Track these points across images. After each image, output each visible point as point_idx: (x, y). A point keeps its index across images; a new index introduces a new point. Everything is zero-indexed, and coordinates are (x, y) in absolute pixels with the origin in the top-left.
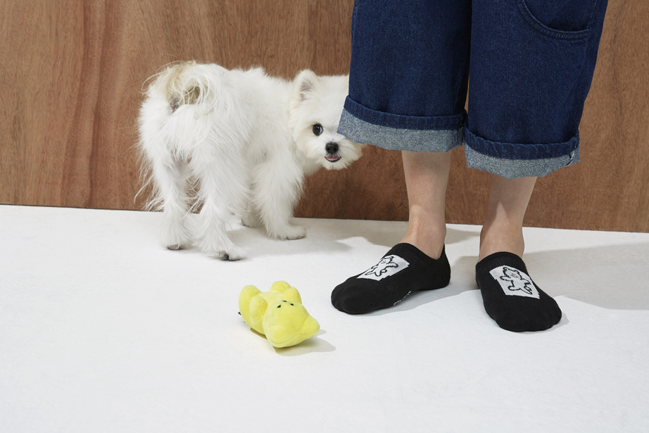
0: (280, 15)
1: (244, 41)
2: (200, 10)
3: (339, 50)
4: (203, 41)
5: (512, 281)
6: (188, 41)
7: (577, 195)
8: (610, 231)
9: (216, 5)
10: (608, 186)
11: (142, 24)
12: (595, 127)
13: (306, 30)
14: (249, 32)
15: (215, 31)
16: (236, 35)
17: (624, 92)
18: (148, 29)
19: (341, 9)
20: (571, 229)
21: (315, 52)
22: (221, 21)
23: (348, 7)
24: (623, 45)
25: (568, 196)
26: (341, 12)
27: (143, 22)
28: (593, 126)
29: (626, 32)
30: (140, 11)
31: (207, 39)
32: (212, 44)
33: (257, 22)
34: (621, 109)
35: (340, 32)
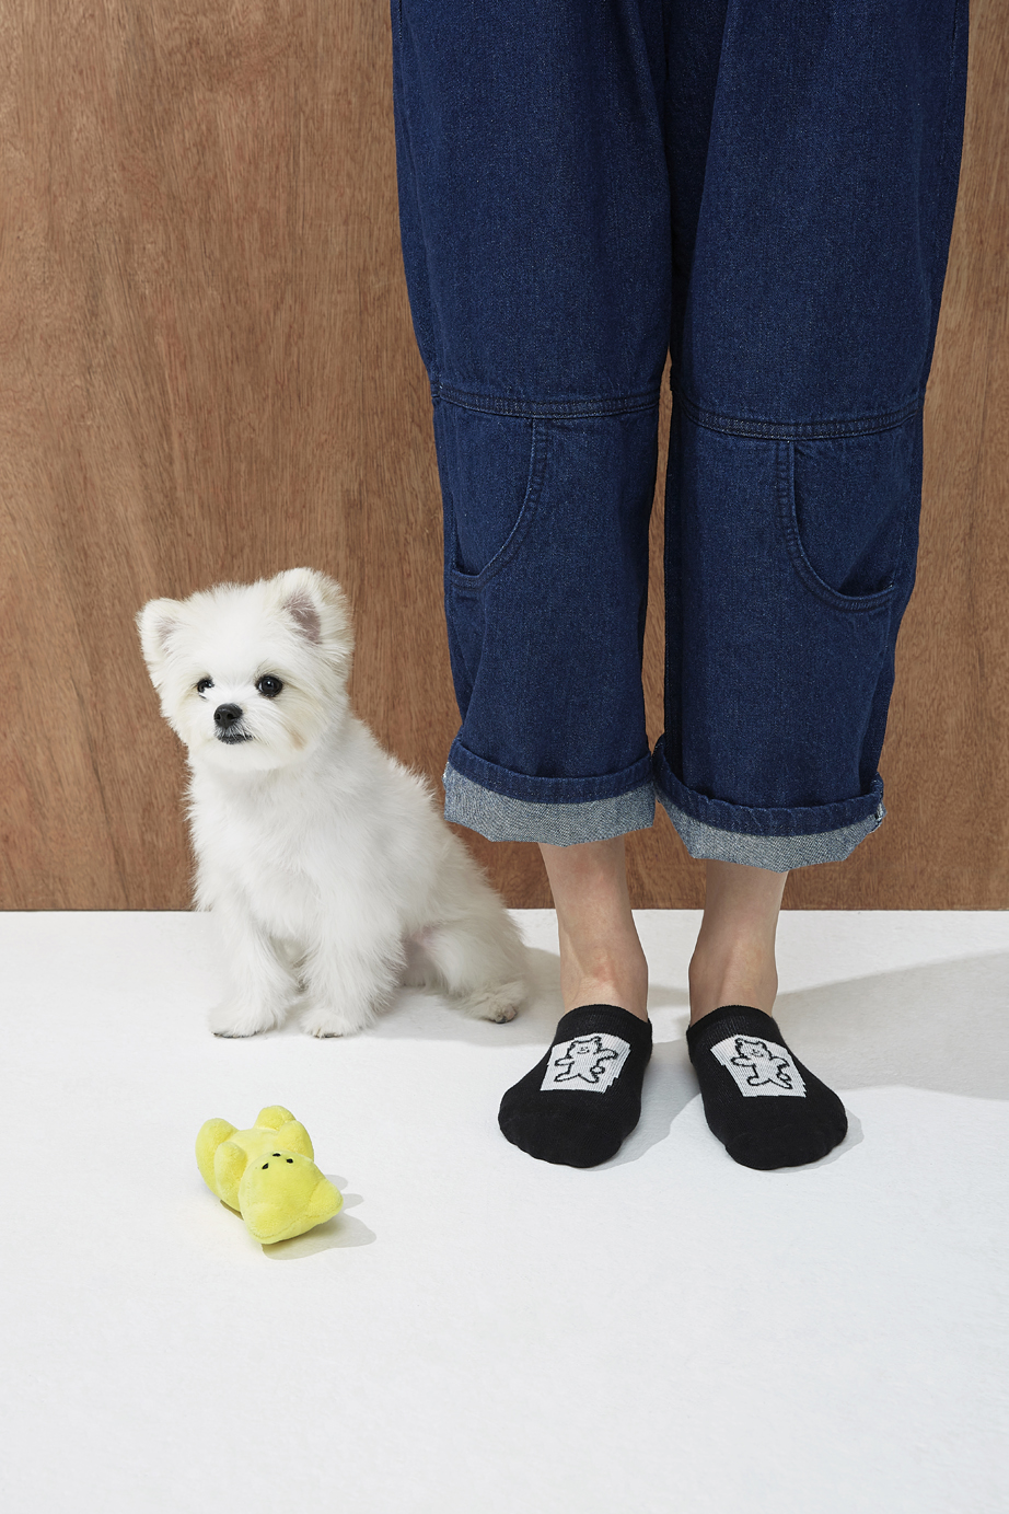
0: (286, 512)
1: (219, 566)
2: (126, 510)
3: (409, 575)
4: (136, 570)
5: (754, 1066)
6: (106, 571)
7: (906, 841)
8: (976, 909)
9: (159, 498)
10: (968, 821)
11: (14, 543)
12: (932, 704)
13: (341, 538)
14: (226, 549)
15: (159, 550)
16: (200, 555)
17: (988, 633)
18: (26, 553)
19: (408, 495)
20: (897, 909)
21: (362, 580)
22: (170, 530)
23: (422, 490)
24: (983, 542)
25: (887, 843)
26: (408, 501)
27: (15, 538)
28: (928, 703)
29: (989, 518)
30: (9, 519)
31: (143, 565)
32: (154, 575)
33: (243, 528)
34: (982, 668)
35: (410, 539)
